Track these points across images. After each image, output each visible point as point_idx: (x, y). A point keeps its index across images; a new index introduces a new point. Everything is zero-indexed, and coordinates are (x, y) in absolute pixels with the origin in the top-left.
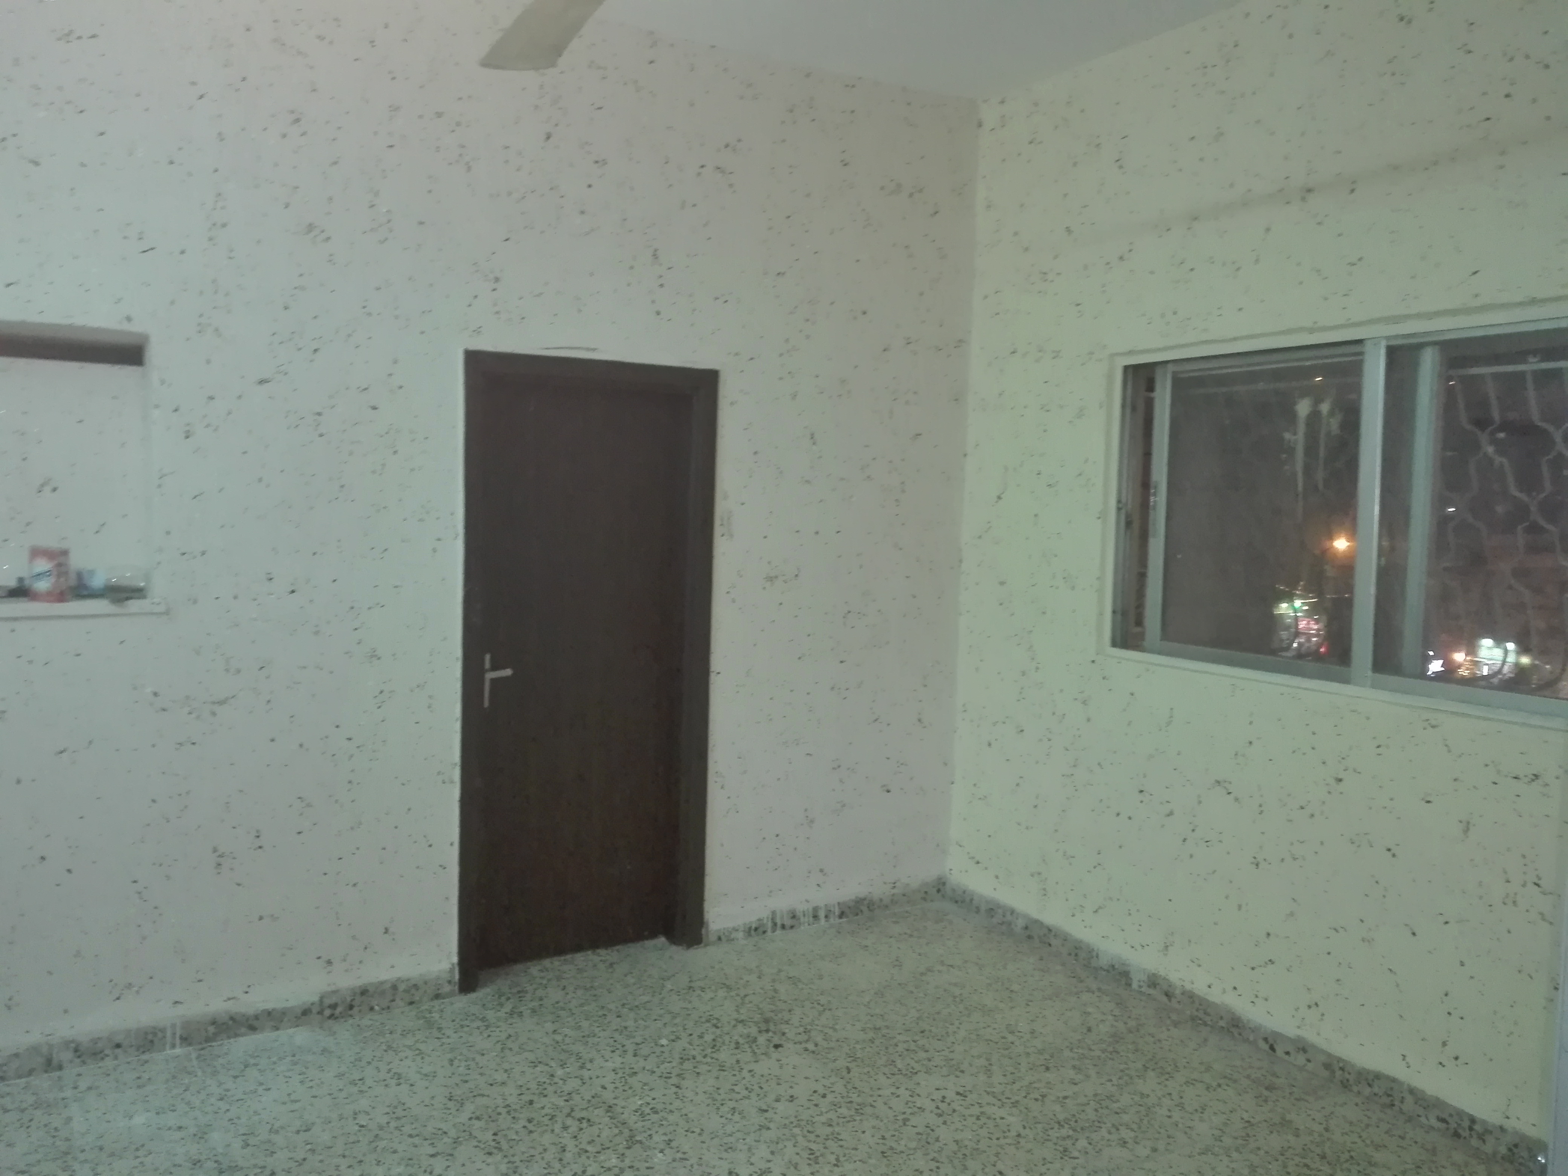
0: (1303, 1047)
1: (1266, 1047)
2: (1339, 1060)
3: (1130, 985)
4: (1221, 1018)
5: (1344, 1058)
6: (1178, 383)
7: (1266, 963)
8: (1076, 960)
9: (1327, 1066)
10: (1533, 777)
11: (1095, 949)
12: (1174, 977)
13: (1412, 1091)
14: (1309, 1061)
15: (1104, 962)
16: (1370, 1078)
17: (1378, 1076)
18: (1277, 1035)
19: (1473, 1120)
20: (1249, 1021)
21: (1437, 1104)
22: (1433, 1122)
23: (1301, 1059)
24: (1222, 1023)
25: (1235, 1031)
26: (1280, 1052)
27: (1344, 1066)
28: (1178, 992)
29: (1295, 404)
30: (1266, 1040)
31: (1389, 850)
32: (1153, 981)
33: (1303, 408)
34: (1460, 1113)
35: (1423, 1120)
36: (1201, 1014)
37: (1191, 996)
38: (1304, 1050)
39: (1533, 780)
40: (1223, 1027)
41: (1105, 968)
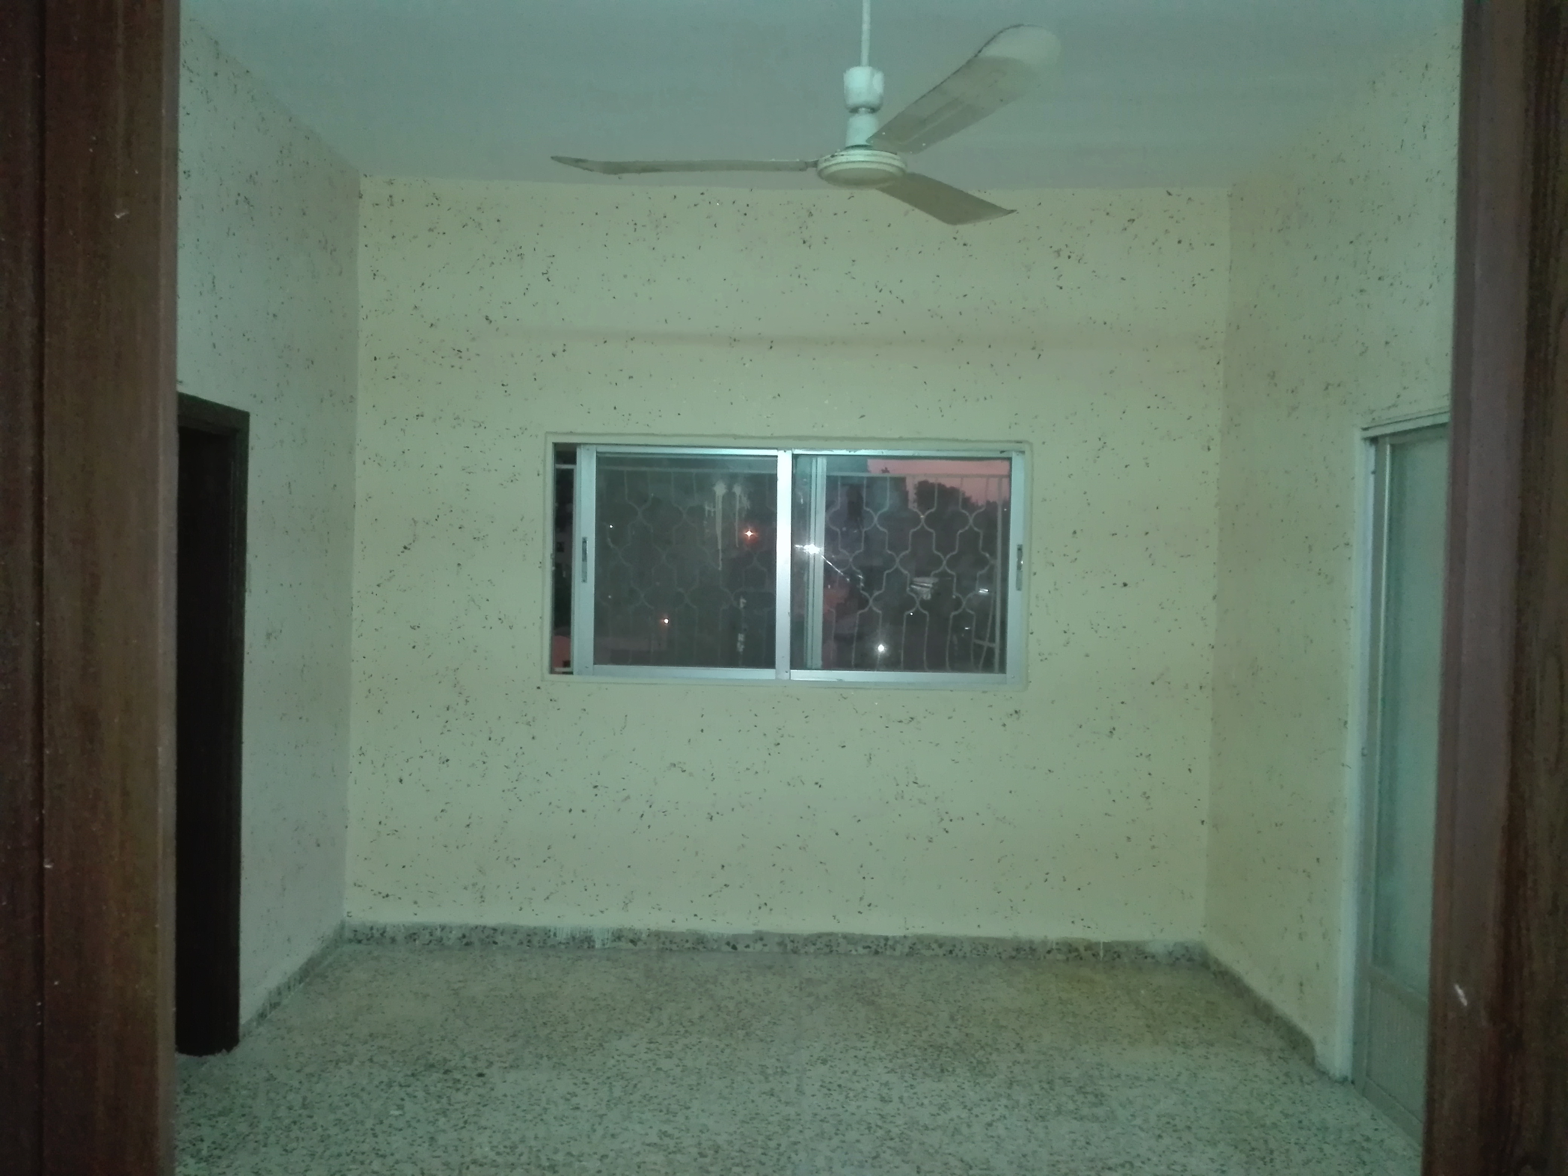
0: (760, 937)
1: (729, 949)
2: (789, 935)
3: (593, 947)
4: (687, 941)
5: (792, 933)
6: (603, 461)
7: (722, 888)
8: (528, 946)
9: (781, 944)
10: (910, 719)
11: (552, 929)
12: (638, 925)
13: (845, 937)
14: (765, 945)
15: (562, 937)
16: (813, 940)
17: (820, 936)
18: (736, 937)
19: (887, 939)
20: (712, 935)
21: (864, 937)
22: (861, 951)
23: (759, 946)
24: (687, 945)
25: (700, 947)
26: (740, 947)
27: (793, 939)
28: (644, 936)
29: (714, 485)
30: (728, 944)
31: (817, 783)
32: (618, 936)
33: (720, 489)
34: (878, 938)
35: (854, 952)
36: (668, 945)
37: (657, 935)
38: (761, 939)
39: (910, 721)
40: (689, 948)
41: (564, 941)
